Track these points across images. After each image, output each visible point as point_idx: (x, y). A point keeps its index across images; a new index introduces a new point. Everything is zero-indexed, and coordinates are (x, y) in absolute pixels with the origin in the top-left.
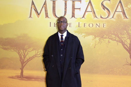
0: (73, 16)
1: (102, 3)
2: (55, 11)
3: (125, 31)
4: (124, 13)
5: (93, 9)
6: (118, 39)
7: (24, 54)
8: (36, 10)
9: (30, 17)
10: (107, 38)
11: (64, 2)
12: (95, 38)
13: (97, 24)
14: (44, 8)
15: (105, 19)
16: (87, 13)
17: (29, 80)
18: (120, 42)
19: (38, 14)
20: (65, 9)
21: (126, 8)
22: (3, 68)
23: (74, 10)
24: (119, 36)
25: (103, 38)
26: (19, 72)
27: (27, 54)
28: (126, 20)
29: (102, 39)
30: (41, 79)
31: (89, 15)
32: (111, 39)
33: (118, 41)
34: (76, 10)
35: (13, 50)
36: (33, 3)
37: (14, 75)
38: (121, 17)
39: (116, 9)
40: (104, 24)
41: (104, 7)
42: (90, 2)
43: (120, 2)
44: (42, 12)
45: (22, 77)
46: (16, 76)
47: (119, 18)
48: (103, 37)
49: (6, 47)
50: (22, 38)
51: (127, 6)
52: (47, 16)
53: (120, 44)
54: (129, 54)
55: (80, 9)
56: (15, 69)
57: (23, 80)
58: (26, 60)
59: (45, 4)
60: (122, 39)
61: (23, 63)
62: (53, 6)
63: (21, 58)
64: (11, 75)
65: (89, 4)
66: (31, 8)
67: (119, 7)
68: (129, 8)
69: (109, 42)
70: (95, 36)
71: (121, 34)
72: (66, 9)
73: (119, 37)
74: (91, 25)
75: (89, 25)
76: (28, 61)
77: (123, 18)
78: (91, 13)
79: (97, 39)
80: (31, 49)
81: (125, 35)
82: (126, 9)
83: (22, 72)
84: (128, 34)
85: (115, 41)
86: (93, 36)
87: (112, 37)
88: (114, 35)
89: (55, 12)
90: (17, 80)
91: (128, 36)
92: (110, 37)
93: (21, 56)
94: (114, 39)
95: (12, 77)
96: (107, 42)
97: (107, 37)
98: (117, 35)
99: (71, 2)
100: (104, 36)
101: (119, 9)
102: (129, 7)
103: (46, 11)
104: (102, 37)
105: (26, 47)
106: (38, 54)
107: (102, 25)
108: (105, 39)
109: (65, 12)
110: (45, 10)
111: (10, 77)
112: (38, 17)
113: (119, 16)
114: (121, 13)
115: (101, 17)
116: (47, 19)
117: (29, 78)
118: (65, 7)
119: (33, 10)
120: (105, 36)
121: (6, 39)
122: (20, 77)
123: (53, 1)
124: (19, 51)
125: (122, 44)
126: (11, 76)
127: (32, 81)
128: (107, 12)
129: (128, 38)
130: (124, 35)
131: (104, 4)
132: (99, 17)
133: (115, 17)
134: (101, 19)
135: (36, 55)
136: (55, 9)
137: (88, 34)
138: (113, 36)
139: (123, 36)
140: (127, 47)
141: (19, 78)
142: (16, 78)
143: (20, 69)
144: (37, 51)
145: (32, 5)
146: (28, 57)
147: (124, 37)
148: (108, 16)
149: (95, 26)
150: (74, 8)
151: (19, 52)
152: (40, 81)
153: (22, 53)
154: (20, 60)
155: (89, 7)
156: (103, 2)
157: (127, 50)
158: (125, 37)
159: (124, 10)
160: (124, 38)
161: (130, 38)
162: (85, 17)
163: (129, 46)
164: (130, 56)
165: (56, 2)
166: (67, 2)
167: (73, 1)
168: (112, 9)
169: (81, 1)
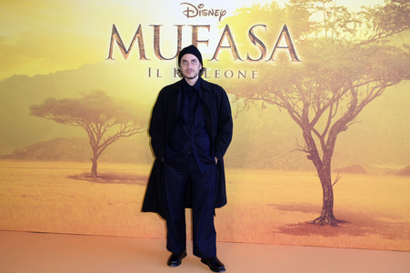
1: (250, 32)
2: (159, 46)
3: (295, 86)
4: (292, 51)
5: (233, 42)
6: (282, 101)
7: (99, 131)
8: (121, 45)
9: (110, 57)
10: (259, 99)
11: (177, 28)
12: (237, 99)
13: (240, 72)
14: (137, 39)
15: (257, 62)
16: (221, 50)
17: (109, 182)
18: (285, 107)
19: (126, 52)
20: (178, 42)
21: (296, 40)
22: (56, 158)
24: (284, 95)
25: (252, 99)
27: (105, 131)
28: (297, 63)
29: (251, 102)
30: (132, 180)
31: (226, 54)
32: (269, 101)
33: (281, 106)
34: (199, 44)
35: (76, 124)
36: (115, 30)
37: (79, 172)
38: (286, 58)
39: (277, 43)
40: (255, 73)
41: (254, 39)
43: (285, 29)
44: (132, 48)
46: (82, 175)
47: (282, 60)
48: (253, 97)
49: (63, 117)
50: (93, 100)
51: (297, 37)
52: (143, 56)
53: (285, 111)
54: (301, 130)
55: (207, 41)
56: (80, 160)
57: (96, 181)
58: (102, 142)
59: (139, 31)
60: (289, 100)
61: (97, 149)
62: (155, 36)
63: (92, 138)
64: (72, 172)
65: (224, 32)
66: (112, 39)
67: (283, 38)
68: (302, 41)
69: (264, 107)
70: (237, 95)
71: (286, 90)
73: (282, 97)
74: (229, 74)
75: (225, 74)
76: (106, 144)
77: (291, 59)
78: (230, 50)
79: (241, 100)
80: (113, 120)
81: (295, 93)
82: (297, 43)
83: (95, 167)
84: (300, 90)
85: (275, 105)
86: (234, 96)
87: (269, 96)
88: (274, 93)
89: (159, 48)
91: (299, 96)
92: (265, 98)
93: (93, 135)
94: (274, 100)
95: (76, 177)
96: (259, 106)
97: (260, 97)
98: (279, 94)
99: (191, 29)
100: (254, 95)
101: (283, 42)
102: (301, 39)
103: (141, 45)
104: (251, 97)
105: (102, 117)
106: (126, 130)
107: (249, 74)
108: (255, 101)
109: (179, 48)
111: (71, 177)
112: (126, 58)
113: (282, 56)
114: (287, 51)
115: (249, 58)
116: (143, 61)
117: (108, 178)
118: (179, 37)
119: (115, 43)
120: (256, 95)
121: (62, 101)
122: (90, 177)
123: (155, 26)
124: (88, 125)
125: (289, 111)
126: (72, 174)
127: (114, 185)
128: (260, 48)
129: (300, 99)
130: (292, 92)
131: (255, 32)
132: (244, 57)
133: (275, 58)
134: (248, 62)
135: (121, 132)
136: (159, 43)
139: (291, 96)
140: (299, 116)
141: (88, 179)
142: (83, 178)
143: (91, 159)
144: (123, 125)
145: (113, 34)
146: (105, 137)
148: (262, 56)
149: (236, 75)
151: (88, 127)
152: (131, 183)
153: (94, 129)
154: (91, 143)
155: (226, 38)
156: (251, 29)
157: (298, 122)
158: (294, 96)
159: (292, 45)
160: (292, 100)
161: (303, 99)
162: (218, 57)
163: (301, 114)
164: (304, 133)
165: (161, 28)
166: (183, 29)
167: (195, 27)
168: (270, 42)
169: (208, 26)
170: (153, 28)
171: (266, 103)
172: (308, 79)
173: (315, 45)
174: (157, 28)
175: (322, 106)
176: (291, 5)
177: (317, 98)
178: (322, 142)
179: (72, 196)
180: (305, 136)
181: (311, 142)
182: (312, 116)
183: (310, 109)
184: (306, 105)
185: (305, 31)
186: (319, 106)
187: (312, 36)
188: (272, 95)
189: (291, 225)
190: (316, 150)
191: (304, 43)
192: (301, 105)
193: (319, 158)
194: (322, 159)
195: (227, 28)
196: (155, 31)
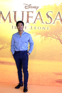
0: (28, 22)
5: (41, 17)
6: (57, 37)
8: (3, 18)
12: (42, 37)
14: (8, 16)
15: (49, 24)
19: (5, 20)
31: (38, 21)
32: (53, 37)
33: (57, 39)
34: (29, 18)
36: (1, 13)
38: (59, 23)
41: (48, 16)
43: (59, 13)
44: (7, 19)
47: (58, 24)
52: (10, 21)
53: (58, 41)
55: (32, 17)
59: (9, 13)
62: (15, 15)
67: (58, 16)
69: (51, 39)
70: (42, 35)
71: (59, 34)
72: (23, 17)
74: (39, 28)
77: (61, 23)
78: (40, 20)
79: (43, 37)
85: (55, 39)
86: (41, 35)
88: (55, 35)
89: (16, 19)
94: (55, 37)
96: (50, 39)
98: (56, 35)
100: (48, 35)
101: (58, 18)
103: (10, 18)
104: (47, 36)
106: (4, 46)
107: (46, 28)
108: (48, 38)
109: (23, 19)
112: (5, 22)
113: (58, 22)
115: (46, 23)
116: (10, 23)
120: (49, 35)
125: (60, 41)
128: (50, 20)
131: (49, 14)
133: (55, 23)
136: (16, 17)
137: (37, 34)
139: (60, 36)
144: (3, 45)
148: (51, 22)
149: (42, 28)
150: (28, 17)
152: (6, 64)
155: (39, 16)
156: (47, 13)
159: (61, 19)
162: (36, 22)
165: (17, 13)
166: (24, 13)
167: (28, 12)
168: (54, 17)
169: (33, 12)
170: (14, 12)
174: (15, 12)
176: (61, 5)
188: (54, 35)
189: (60, 80)
195: (39, 13)
196: (15, 13)
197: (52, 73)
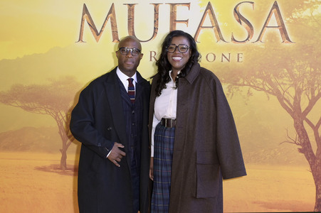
1: (235, 9)
2: (133, 27)
3: (285, 71)
4: (283, 31)
5: (216, 22)
6: (270, 87)
8: (92, 26)
9: (80, 39)
10: (245, 85)
11: (153, 6)
13: (223, 55)
14: (109, 20)
15: (242, 44)
16: (202, 31)
18: (274, 94)
19: (98, 34)
20: (155, 21)
21: (288, 19)
22: (24, 149)
23: (175, 24)
24: (273, 80)
25: (236, 85)
26: (59, 157)
28: (288, 44)
29: (235, 88)
32: (255, 87)
33: (270, 93)
34: (178, 24)
35: (44, 112)
36: (85, 10)
37: (48, 164)
38: (276, 39)
39: (266, 22)
40: (240, 56)
41: (240, 18)
42: (209, 7)
43: (276, 6)
44: (105, 30)
45: (63, 167)
46: (51, 167)
47: (271, 41)
48: (238, 83)
50: (62, 86)
51: (289, 15)
52: (116, 37)
53: (274, 98)
54: (292, 120)
55: (187, 21)
56: (50, 151)
57: (66, 173)
59: (112, 11)
60: (279, 86)
61: (67, 139)
62: (129, 16)
65: (206, 10)
66: (83, 20)
67: (273, 16)
68: (295, 19)
69: (249, 94)
71: (276, 75)
73: (271, 83)
75: (207, 57)
77: (281, 40)
78: (212, 30)
81: (285, 78)
82: (289, 22)
83: (64, 158)
84: (292, 75)
85: (263, 92)
87: (256, 82)
88: (262, 78)
89: (133, 29)
90: (55, 174)
91: (291, 81)
92: (251, 84)
93: (62, 124)
94: (261, 87)
95: (44, 169)
96: (245, 93)
97: (246, 83)
98: (267, 79)
99: (168, 8)
100: (239, 80)
101: (273, 21)
102: (294, 17)
103: (114, 26)
104: (235, 83)
105: (72, 104)
107: (234, 58)
108: (240, 88)
109: (156, 29)
110: (112, 26)
112: (97, 40)
113: (272, 37)
114: (278, 30)
115: (233, 39)
118: (155, 17)
119: (86, 25)
120: (241, 81)
122: (59, 169)
123: (129, 5)
124: (57, 113)
125: (279, 99)
126: (40, 166)
128: (246, 28)
129: (291, 86)
130: (282, 77)
131: (241, 10)
132: (228, 38)
133: (263, 38)
134: (232, 43)
136: (133, 23)
138: (257, 80)
139: (280, 81)
140: (290, 104)
141: (57, 170)
142: (52, 170)
143: (61, 150)
145: (83, 14)
147: (282, 83)
148: (249, 37)
149: (219, 58)
150: (173, 20)
151: (57, 115)
153: (63, 118)
154: (60, 133)
155: (208, 17)
156: (237, 6)
157: (289, 111)
158: (284, 82)
159: (283, 24)
160: (282, 86)
161: (295, 85)
163: (292, 101)
164: (295, 123)
165: (136, 7)
166: (160, 6)
167: (173, 5)
168: (258, 20)
169: (189, 4)
170: (127, 6)
171: (252, 90)
172: (302, 63)
173: (310, 24)
174: (131, 7)
175: (316, 93)
177: (311, 84)
178: (316, 134)
179: (41, 189)
180: (297, 127)
181: (302, 134)
182: (304, 104)
183: (302, 96)
184: (299, 92)
185: (298, 8)
186: (313, 93)
187: (306, 13)
188: (260, 81)
190: (309, 143)
191: (297, 22)
192: (292, 92)
193: (312, 151)
194: (315, 153)
196: (129, 10)
197: (255, 203)
